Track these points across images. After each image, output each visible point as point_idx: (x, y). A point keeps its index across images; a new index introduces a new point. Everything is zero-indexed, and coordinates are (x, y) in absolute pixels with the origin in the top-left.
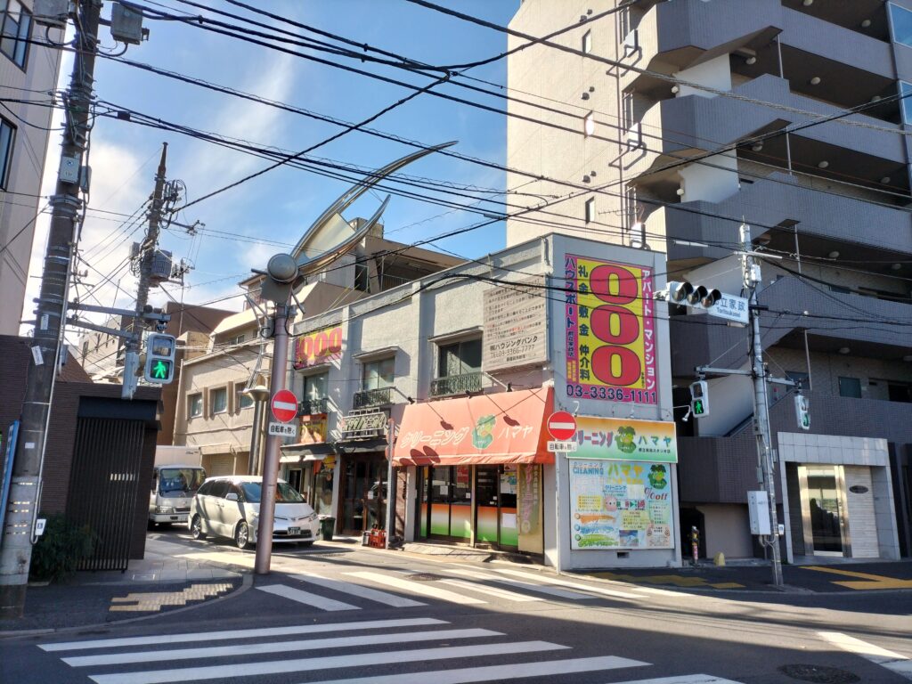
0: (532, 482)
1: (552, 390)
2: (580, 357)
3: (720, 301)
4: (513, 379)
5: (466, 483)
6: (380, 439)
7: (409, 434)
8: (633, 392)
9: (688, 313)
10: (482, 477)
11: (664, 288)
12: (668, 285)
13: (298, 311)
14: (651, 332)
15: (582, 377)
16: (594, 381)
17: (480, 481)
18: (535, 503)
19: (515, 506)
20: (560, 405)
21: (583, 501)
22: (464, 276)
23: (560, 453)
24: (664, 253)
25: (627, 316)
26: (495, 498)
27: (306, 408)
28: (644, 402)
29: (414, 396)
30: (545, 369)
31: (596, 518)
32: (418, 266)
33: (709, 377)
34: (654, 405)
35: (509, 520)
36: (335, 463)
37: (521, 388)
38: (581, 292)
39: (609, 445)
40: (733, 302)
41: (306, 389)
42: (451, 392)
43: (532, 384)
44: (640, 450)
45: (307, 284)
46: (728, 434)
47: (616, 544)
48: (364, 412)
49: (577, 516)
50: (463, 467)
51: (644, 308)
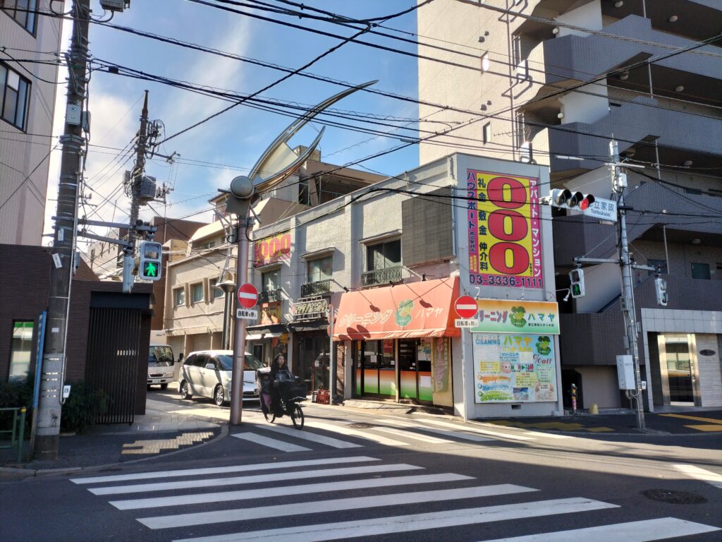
0: (443, 351)
1: (458, 279)
2: (480, 252)
3: (593, 204)
4: (427, 271)
5: (391, 353)
6: (323, 320)
7: (346, 316)
8: (523, 279)
9: (568, 215)
10: (403, 348)
11: (548, 194)
12: (551, 192)
13: (256, 221)
14: (537, 230)
15: (482, 268)
16: (491, 271)
17: (402, 351)
18: (446, 367)
19: (430, 370)
20: (465, 290)
21: (484, 366)
22: (386, 189)
23: (465, 329)
24: (548, 166)
25: (518, 218)
26: (414, 364)
27: (264, 296)
28: (532, 287)
29: (349, 286)
30: (452, 262)
31: (495, 379)
32: (348, 183)
33: (585, 265)
34: (540, 289)
35: (425, 381)
36: (289, 339)
37: (433, 277)
38: (480, 200)
39: (504, 321)
40: (604, 204)
41: (264, 283)
42: (378, 282)
43: (442, 274)
44: (529, 324)
45: (262, 200)
46: (601, 311)
47: (510, 398)
48: (309, 300)
49: (480, 377)
50: (388, 340)
51: (531, 212)
